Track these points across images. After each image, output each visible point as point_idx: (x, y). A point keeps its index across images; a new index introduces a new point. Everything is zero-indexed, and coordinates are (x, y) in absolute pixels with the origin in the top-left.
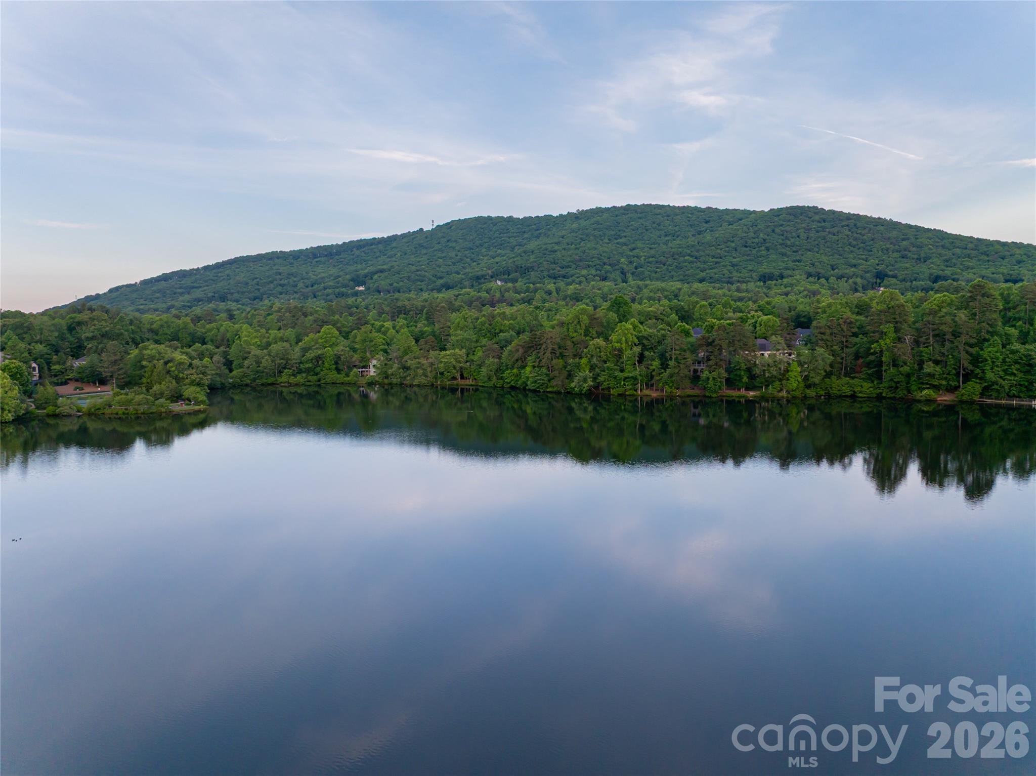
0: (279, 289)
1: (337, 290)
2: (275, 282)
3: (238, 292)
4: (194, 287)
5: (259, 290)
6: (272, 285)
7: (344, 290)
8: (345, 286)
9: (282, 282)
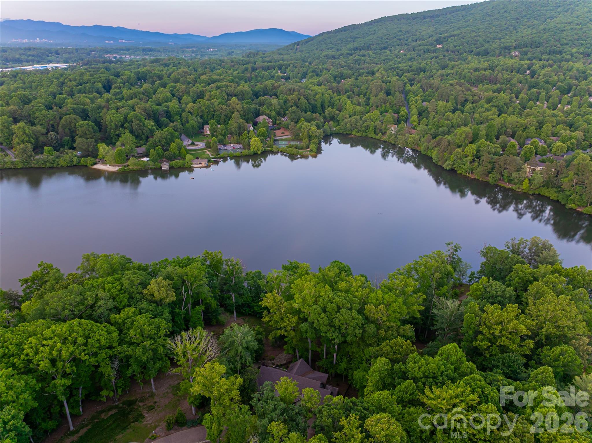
0: (398, 42)
1: (426, 47)
2: (397, 37)
3: (376, 44)
4: (357, 38)
5: (387, 42)
6: (395, 40)
7: (429, 47)
8: (431, 44)
9: (400, 37)
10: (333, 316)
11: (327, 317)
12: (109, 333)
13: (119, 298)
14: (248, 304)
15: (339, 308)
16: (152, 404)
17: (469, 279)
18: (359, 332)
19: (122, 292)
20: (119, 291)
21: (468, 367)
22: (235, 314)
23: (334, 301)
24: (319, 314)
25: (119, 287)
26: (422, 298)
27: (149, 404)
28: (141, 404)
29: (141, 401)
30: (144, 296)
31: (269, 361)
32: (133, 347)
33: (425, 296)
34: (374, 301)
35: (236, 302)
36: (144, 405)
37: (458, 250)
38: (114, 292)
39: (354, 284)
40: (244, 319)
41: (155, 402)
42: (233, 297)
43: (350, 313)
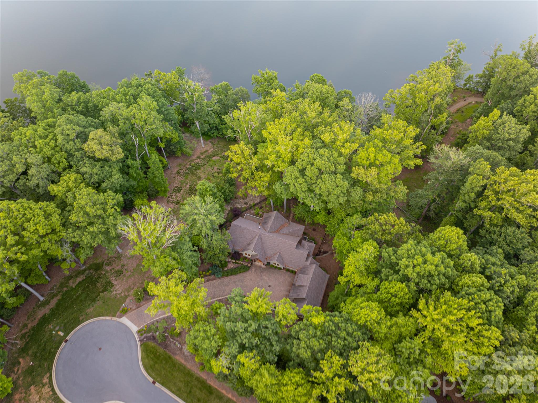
10: (313, 181)
11: (306, 182)
12: (48, 216)
13: (56, 159)
14: (216, 127)
15: (321, 172)
16: (119, 267)
17: (464, 82)
18: (342, 200)
19: (58, 149)
20: (53, 149)
21: (470, 260)
22: (202, 141)
23: (315, 163)
24: (296, 178)
25: (52, 144)
26: (421, 148)
27: (117, 269)
28: (108, 268)
29: (108, 264)
30: (85, 153)
31: (242, 200)
32: (79, 232)
33: (425, 147)
34: (364, 162)
35: (201, 130)
36: (111, 270)
37: (462, 51)
38: (48, 151)
39: (341, 137)
40: (212, 143)
41: (123, 266)
42: (198, 125)
43: (334, 180)
